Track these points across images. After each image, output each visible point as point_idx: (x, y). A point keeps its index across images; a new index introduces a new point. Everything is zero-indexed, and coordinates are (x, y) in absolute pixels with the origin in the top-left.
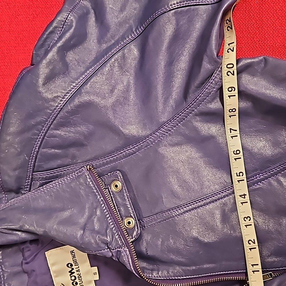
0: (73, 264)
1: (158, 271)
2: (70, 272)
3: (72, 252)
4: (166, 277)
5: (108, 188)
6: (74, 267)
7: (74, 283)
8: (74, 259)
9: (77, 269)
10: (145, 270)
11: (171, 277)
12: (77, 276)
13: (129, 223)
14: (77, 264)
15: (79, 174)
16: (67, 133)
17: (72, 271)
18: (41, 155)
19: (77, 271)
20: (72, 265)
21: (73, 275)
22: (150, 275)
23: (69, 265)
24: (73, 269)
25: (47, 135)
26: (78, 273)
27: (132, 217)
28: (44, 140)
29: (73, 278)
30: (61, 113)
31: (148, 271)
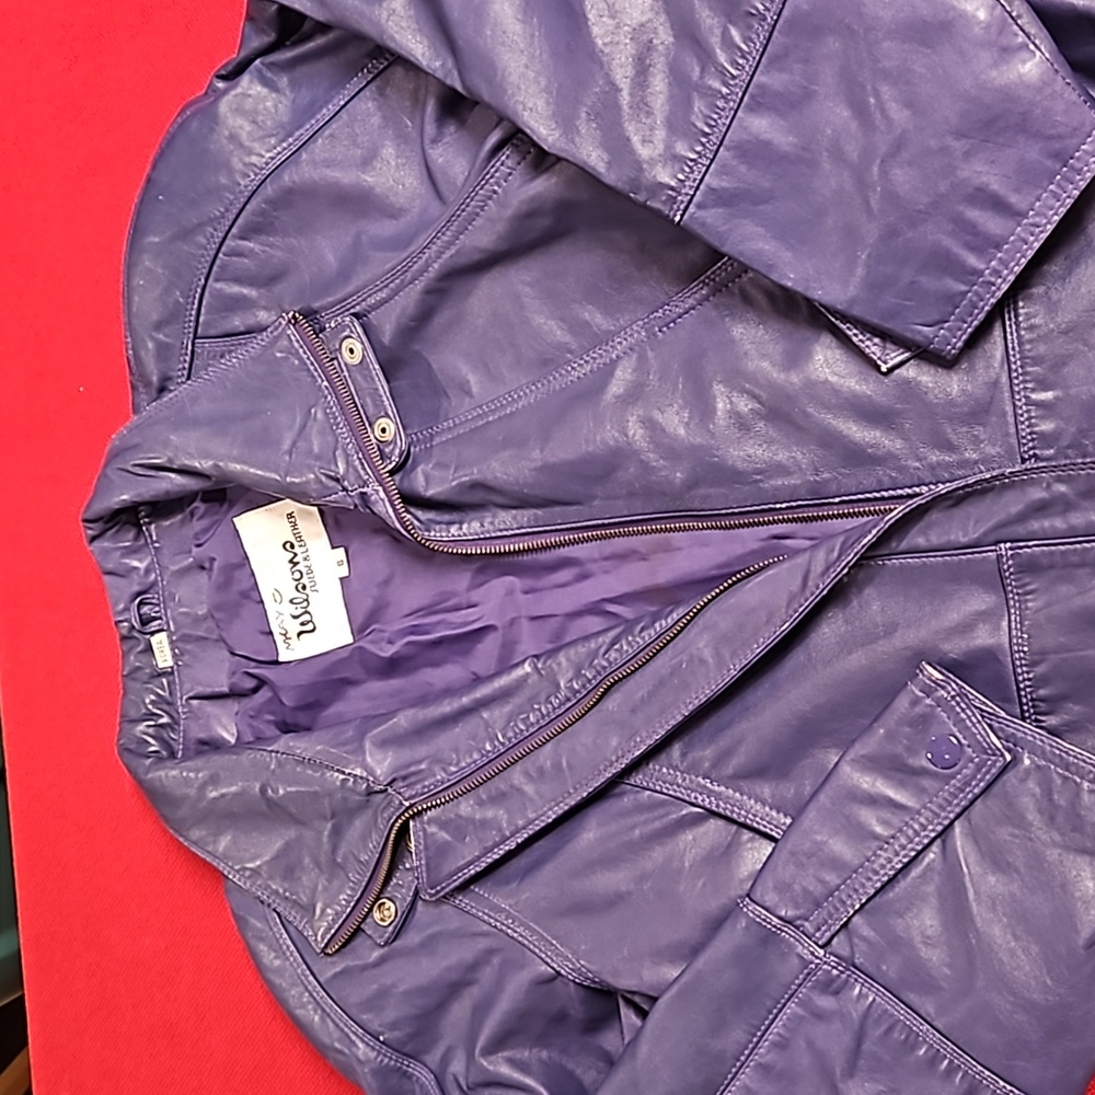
0: (296, 544)
1: (461, 523)
2: (291, 561)
3: (290, 516)
4: (477, 534)
5: (337, 358)
6: (297, 550)
7: (300, 587)
8: (295, 532)
9: (305, 555)
10: (433, 526)
11: (488, 532)
12: (304, 571)
13: (384, 430)
14: (303, 543)
15: (275, 333)
16: (267, 248)
17: (295, 560)
18: (211, 296)
19: (305, 559)
20: (292, 546)
21: (297, 567)
22: (444, 534)
23: (288, 546)
24: (296, 555)
25: (223, 249)
26: (307, 563)
27: (389, 417)
28: (218, 262)
29: (297, 575)
30: (253, 202)
31: (437, 528)
